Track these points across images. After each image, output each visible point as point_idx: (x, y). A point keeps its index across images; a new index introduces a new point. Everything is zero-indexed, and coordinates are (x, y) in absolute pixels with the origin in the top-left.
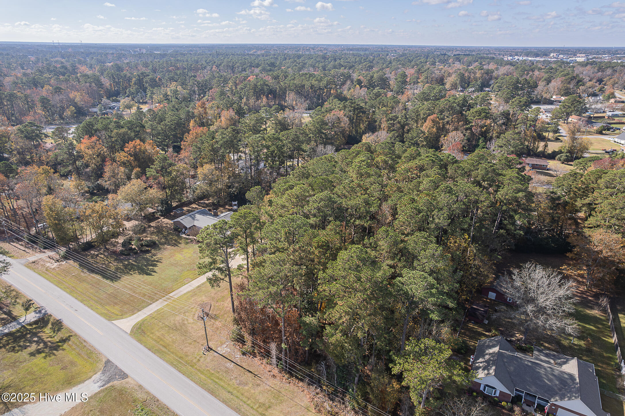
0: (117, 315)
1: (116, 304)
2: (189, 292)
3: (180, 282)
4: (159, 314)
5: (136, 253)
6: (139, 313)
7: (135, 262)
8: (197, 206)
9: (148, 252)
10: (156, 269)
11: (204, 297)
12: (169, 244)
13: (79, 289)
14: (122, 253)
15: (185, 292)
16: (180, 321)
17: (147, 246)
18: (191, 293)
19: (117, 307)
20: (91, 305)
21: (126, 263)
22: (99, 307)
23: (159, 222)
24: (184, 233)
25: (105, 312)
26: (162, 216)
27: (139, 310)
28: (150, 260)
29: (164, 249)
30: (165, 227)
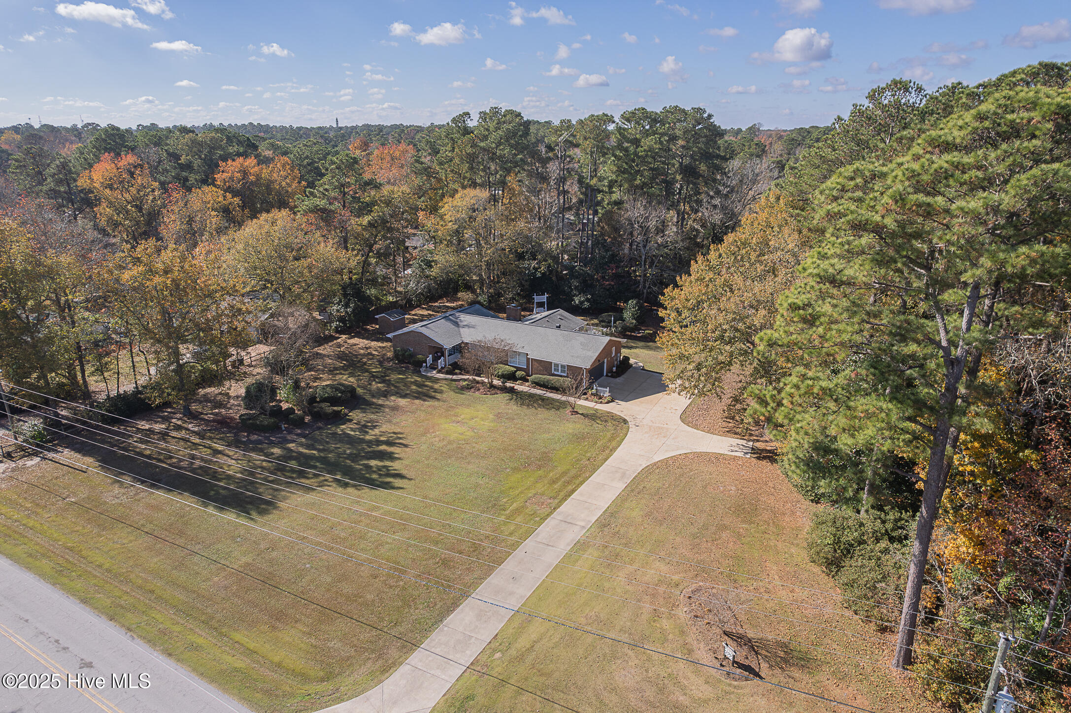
0: (305, 678)
1: (279, 617)
2: (580, 546)
3: (518, 511)
4: (520, 658)
5: (299, 423)
6: (417, 658)
7: (308, 447)
8: (431, 313)
9: (339, 419)
10: (396, 466)
11: (663, 568)
12: (404, 396)
13: (100, 559)
14: (247, 425)
15: (564, 546)
16: (650, 693)
17: (333, 401)
18: (591, 555)
19: (290, 634)
20: (163, 632)
21: (277, 451)
22: (203, 637)
23: (339, 346)
24: (433, 367)
25: (239, 664)
26: (341, 332)
27: (410, 645)
28: (363, 441)
29: (395, 409)
30: (364, 355)
